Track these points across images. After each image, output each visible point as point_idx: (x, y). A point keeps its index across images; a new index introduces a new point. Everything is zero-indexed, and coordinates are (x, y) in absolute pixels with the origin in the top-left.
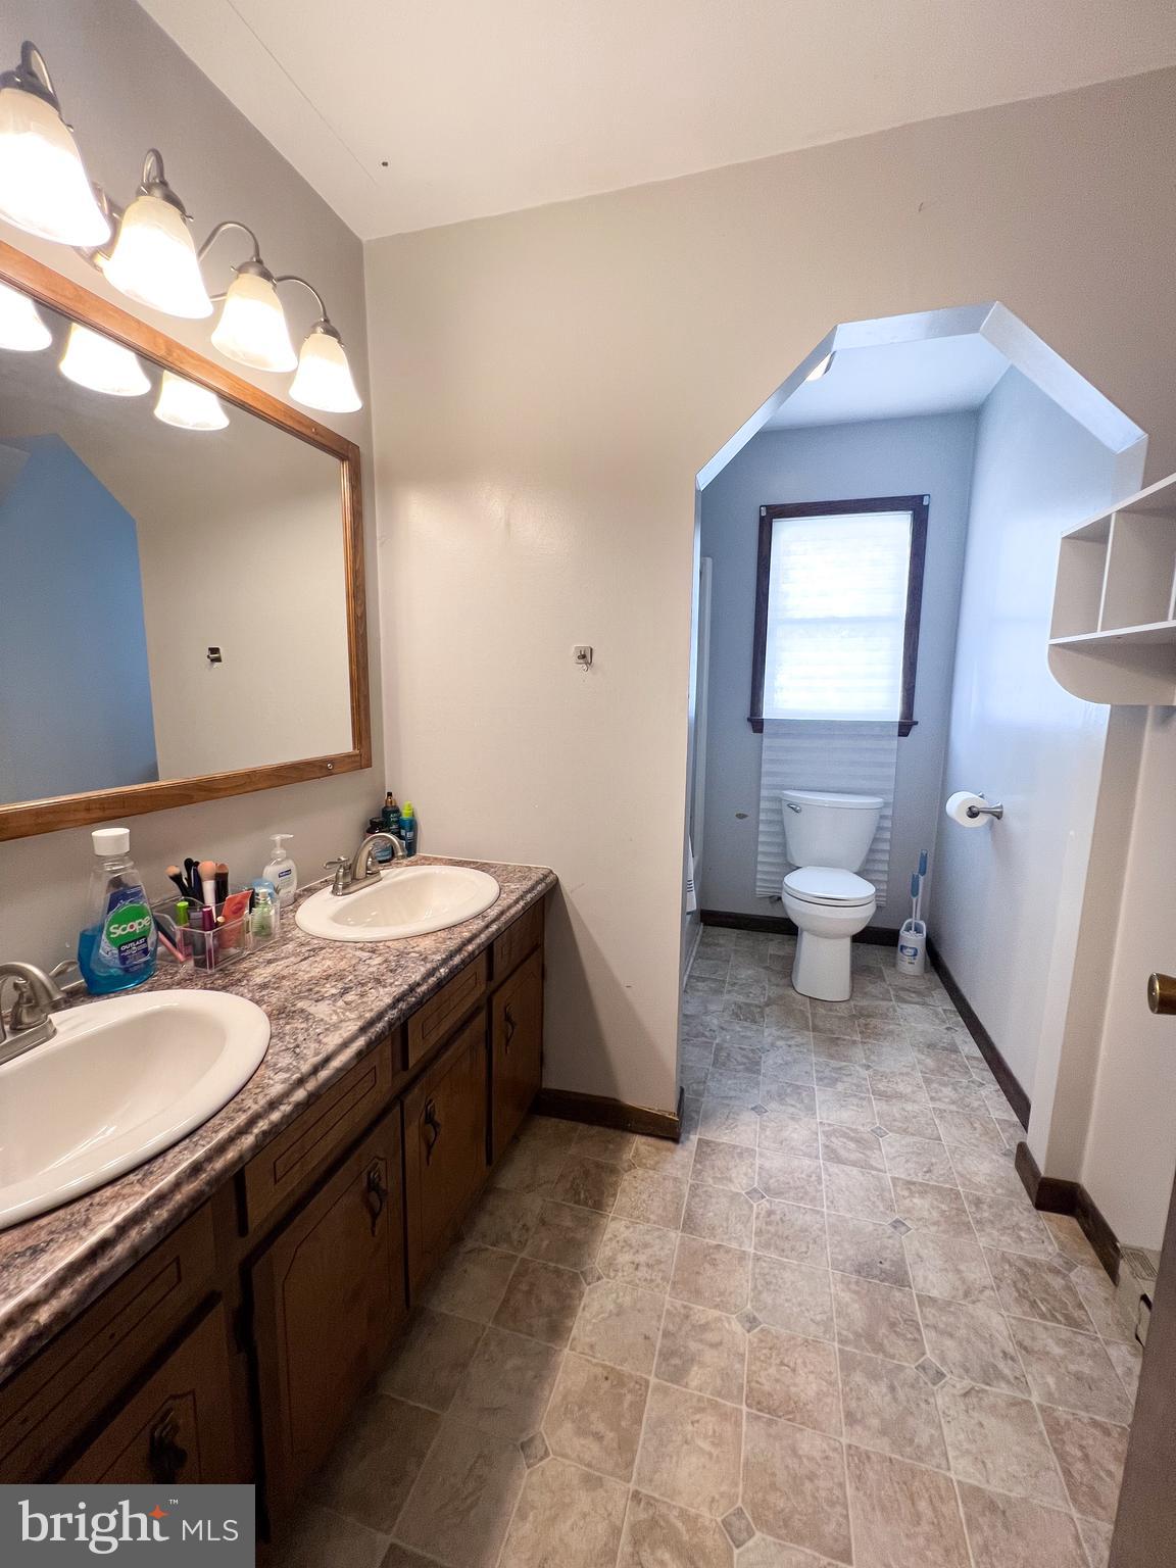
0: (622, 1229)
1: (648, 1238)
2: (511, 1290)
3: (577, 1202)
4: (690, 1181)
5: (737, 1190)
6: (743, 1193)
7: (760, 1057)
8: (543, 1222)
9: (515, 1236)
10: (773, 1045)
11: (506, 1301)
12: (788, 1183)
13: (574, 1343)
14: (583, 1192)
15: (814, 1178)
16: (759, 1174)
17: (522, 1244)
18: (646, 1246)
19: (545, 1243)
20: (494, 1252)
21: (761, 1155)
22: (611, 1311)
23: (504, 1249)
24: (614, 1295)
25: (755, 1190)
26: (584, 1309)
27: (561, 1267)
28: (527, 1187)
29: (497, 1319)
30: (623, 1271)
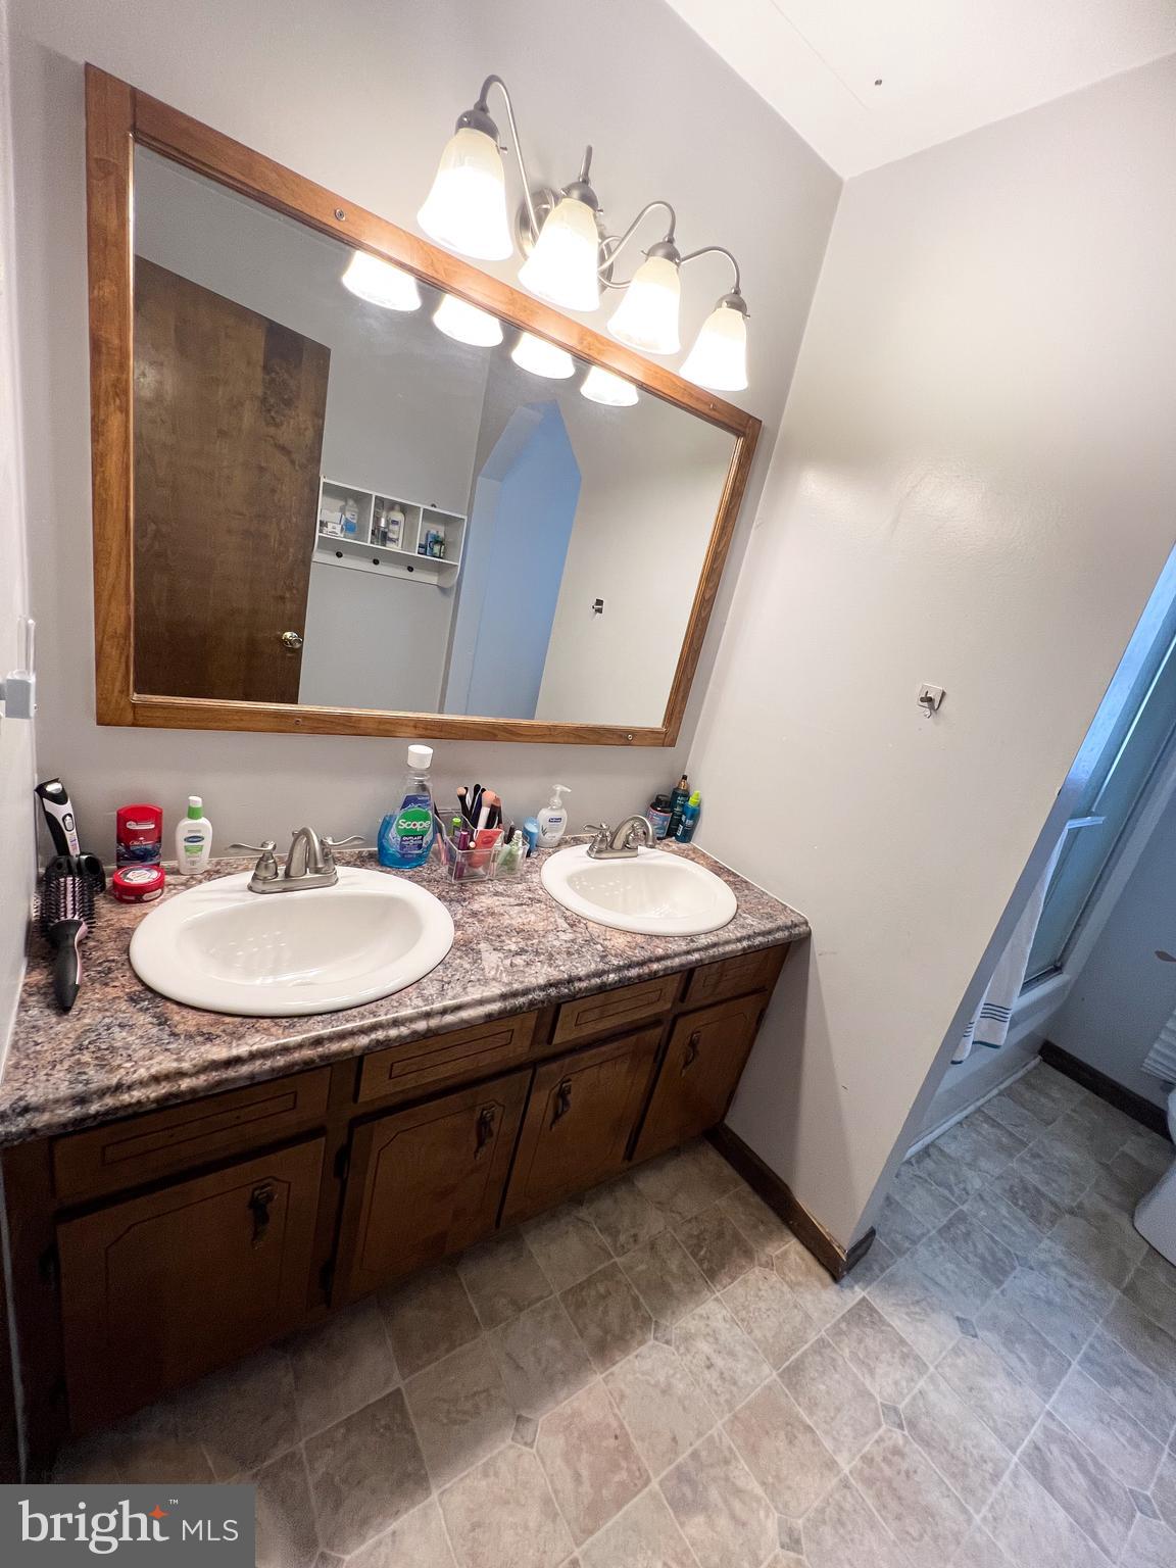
0: (719, 1317)
1: (738, 1348)
2: (590, 1282)
3: (695, 1255)
4: (823, 1333)
5: (872, 1391)
6: (879, 1400)
7: (1014, 1268)
8: (653, 1246)
9: (622, 1238)
10: (1043, 1266)
11: (581, 1287)
12: (947, 1441)
13: (610, 1377)
14: (705, 1249)
15: (989, 1467)
16: (914, 1398)
17: (622, 1250)
18: (732, 1354)
19: (642, 1267)
20: (598, 1237)
21: (932, 1379)
22: (659, 1381)
23: (606, 1240)
24: (671, 1372)
25: (896, 1410)
26: (637, 1356)
27: (642, 1300)
28: (659, 1203)
29: (565, 1295)
30: (694, 1357)
